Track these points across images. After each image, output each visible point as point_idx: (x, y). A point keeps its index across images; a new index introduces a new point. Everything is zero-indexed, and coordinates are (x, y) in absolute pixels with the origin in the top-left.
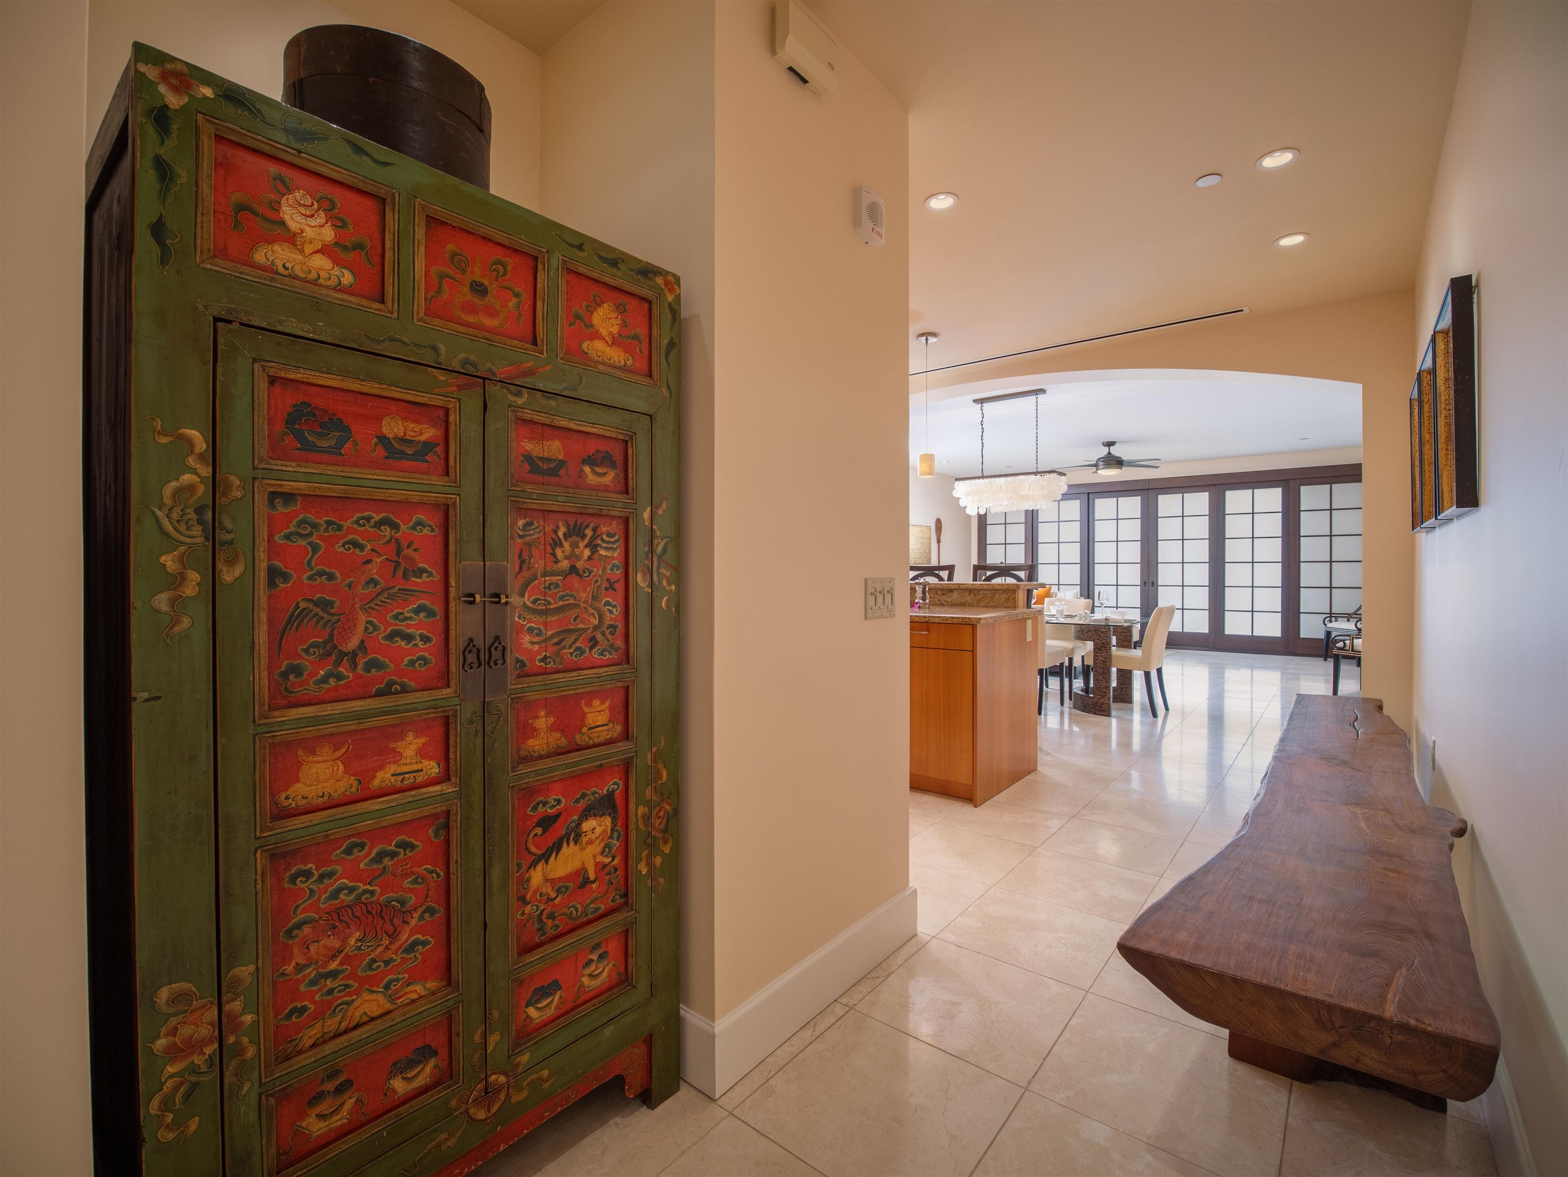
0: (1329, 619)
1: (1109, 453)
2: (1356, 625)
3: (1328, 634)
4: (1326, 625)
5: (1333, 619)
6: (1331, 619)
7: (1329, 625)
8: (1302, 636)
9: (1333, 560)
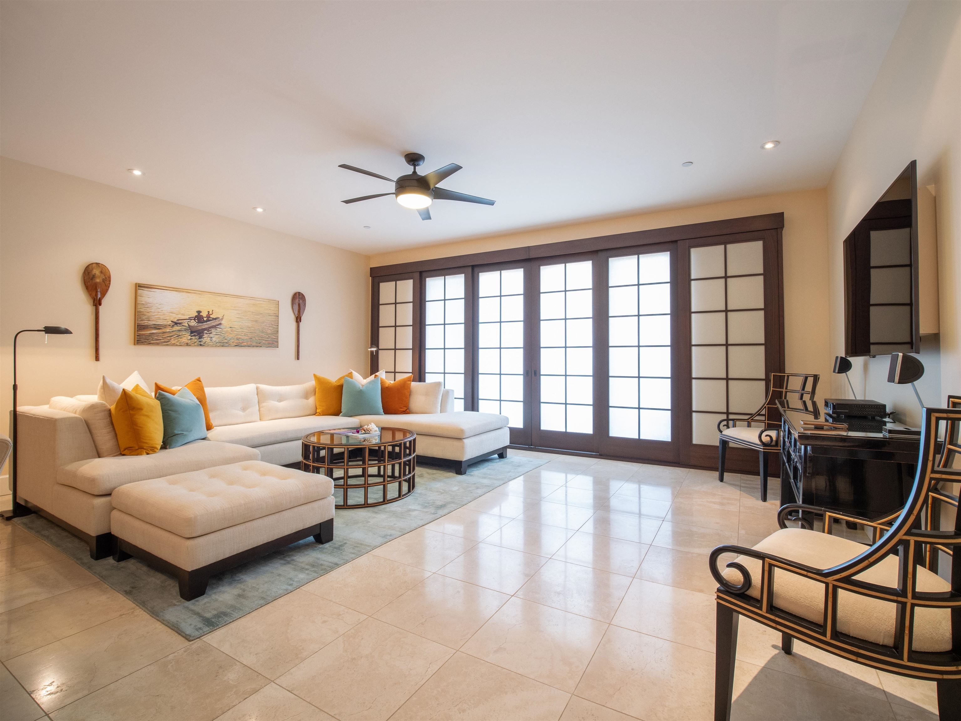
0: (725, 423)
1: (415, 172)
2: (760, 437)
3: (724, 443)
4: (721, 432)
5: (731, 423)
6: (728, 423)
7: (727, 432)
8: (695, 441)
9: (729, 342)
